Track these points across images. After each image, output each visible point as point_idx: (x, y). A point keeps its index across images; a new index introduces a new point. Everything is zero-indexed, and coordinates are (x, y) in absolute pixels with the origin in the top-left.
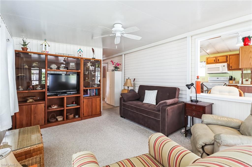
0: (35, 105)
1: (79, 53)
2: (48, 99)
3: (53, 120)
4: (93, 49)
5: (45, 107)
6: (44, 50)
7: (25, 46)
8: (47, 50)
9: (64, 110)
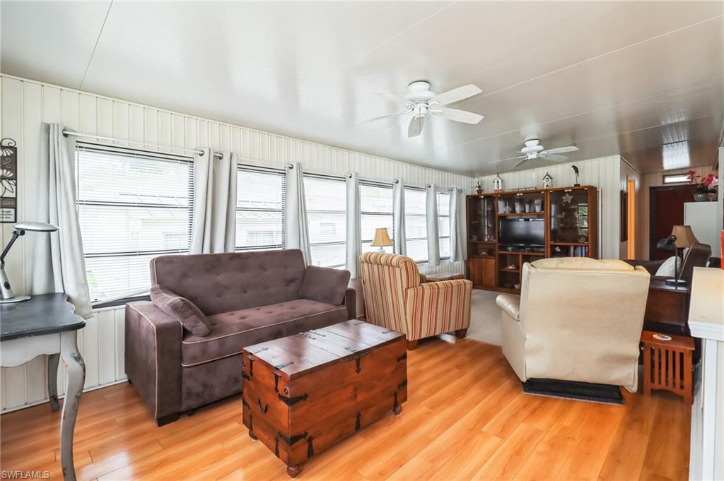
0: (486, 260)
1: (545, 181)
2: (500, 254)
3: (507, 285)
4: (574, 167)
5: (496, 264)
6: (496, 188)
7: (479, 187)
8: (500, 188)
9: (519, 273)
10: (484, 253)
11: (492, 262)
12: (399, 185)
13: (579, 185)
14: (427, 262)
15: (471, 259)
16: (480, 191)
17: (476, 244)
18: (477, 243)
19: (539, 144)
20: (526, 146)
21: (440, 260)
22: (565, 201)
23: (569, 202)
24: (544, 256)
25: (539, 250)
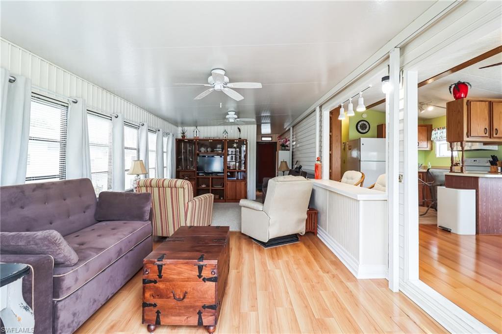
1: (224, 134)
4: (238, 128)
5: (195, 184)
6: (195, 136)
7: (183, 133)
8: (198, 136)
9: (209, 189)
10: (187, 178)
12: (145, 128)
13: (241, 138)
16: (183, 136)
18: (181, 171)
19: (235, 114)
20: (228, 114)
23: (236, 147)
24: (224, 178)
25: (219, 175)
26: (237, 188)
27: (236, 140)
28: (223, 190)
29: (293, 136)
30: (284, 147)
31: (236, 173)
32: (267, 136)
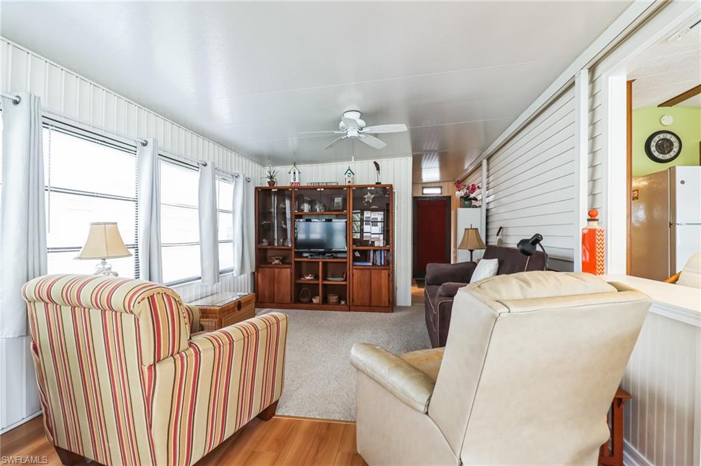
0: (279, 270)
1: (346, 176)
2: (296, 262)
3: (304, 300)
4: (375, 163)
5: (291, 274)
6: (292, 181)
7: (271, 177)
8: (297, 181)
9: (318, 284)
10: (277, 262)
11: (287, 273)
12: (148, 151)
13: (380, 183)
14: (200, 278)
15: (260, 269)
16: (272, 183)
17: (265, 250)
18: (267, 249)
21: (219, 274)
22: (366, 200)
23: (371, 201)
24: (346, 263)
25: (339, 255)
26: (374, 283)
27: (371, 186)
28: (346, 285)
29: (488, 177)
30: (467, 201)
31: (372, 253)
32: (433, 185)
